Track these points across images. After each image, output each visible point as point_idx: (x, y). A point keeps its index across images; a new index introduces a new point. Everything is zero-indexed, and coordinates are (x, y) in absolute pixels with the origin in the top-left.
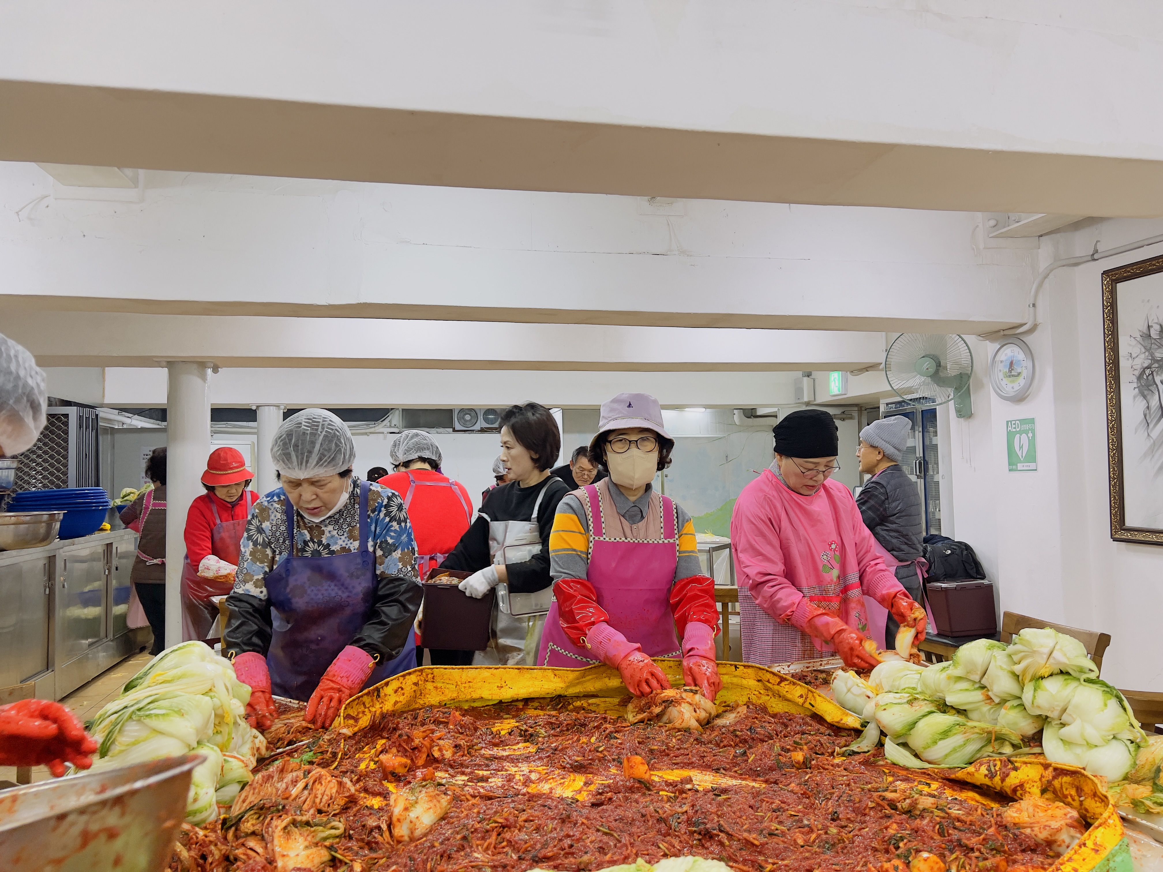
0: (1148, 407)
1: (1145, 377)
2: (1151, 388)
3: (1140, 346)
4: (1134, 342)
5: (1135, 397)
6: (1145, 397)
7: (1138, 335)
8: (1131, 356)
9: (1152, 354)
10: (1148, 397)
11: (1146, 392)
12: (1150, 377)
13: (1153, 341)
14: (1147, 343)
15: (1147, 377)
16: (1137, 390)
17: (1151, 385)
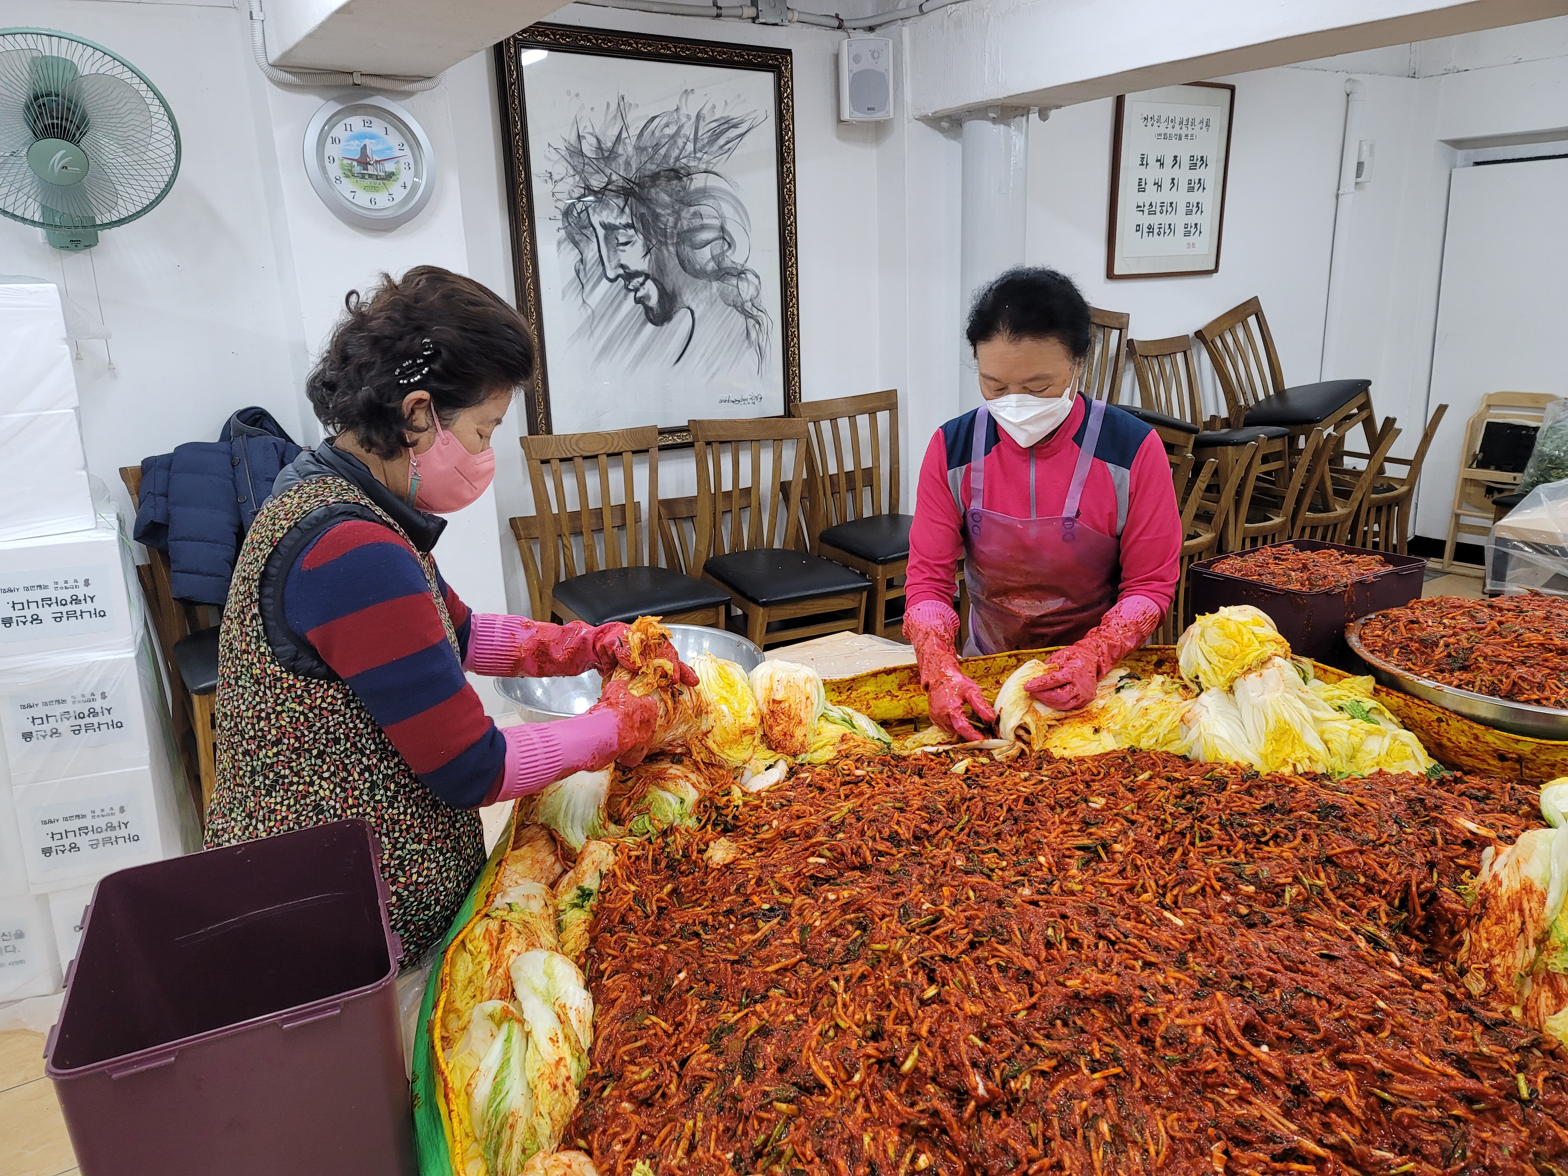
0: (582, 260)
1: (575, 213)
2: (584, 231)
3: (565, 163)
4: (555, 156)
5: (559, 243)
6: (576, 244)
7: (562, 146)
8: (551, 177)
9: (585, 180)
10: (582, 245)
11: (577, 238)
12: (584, 216)
13: (586, 160)
14: (577, 161)
15: (579, 214)
16: (563, 232)
17: (586, 228)
